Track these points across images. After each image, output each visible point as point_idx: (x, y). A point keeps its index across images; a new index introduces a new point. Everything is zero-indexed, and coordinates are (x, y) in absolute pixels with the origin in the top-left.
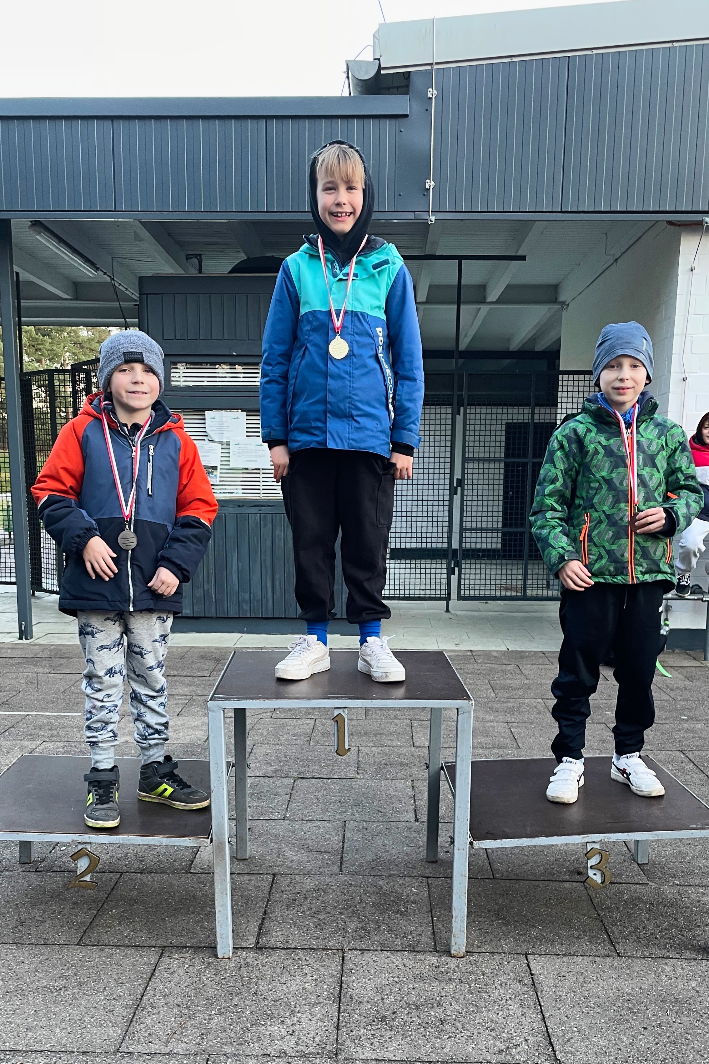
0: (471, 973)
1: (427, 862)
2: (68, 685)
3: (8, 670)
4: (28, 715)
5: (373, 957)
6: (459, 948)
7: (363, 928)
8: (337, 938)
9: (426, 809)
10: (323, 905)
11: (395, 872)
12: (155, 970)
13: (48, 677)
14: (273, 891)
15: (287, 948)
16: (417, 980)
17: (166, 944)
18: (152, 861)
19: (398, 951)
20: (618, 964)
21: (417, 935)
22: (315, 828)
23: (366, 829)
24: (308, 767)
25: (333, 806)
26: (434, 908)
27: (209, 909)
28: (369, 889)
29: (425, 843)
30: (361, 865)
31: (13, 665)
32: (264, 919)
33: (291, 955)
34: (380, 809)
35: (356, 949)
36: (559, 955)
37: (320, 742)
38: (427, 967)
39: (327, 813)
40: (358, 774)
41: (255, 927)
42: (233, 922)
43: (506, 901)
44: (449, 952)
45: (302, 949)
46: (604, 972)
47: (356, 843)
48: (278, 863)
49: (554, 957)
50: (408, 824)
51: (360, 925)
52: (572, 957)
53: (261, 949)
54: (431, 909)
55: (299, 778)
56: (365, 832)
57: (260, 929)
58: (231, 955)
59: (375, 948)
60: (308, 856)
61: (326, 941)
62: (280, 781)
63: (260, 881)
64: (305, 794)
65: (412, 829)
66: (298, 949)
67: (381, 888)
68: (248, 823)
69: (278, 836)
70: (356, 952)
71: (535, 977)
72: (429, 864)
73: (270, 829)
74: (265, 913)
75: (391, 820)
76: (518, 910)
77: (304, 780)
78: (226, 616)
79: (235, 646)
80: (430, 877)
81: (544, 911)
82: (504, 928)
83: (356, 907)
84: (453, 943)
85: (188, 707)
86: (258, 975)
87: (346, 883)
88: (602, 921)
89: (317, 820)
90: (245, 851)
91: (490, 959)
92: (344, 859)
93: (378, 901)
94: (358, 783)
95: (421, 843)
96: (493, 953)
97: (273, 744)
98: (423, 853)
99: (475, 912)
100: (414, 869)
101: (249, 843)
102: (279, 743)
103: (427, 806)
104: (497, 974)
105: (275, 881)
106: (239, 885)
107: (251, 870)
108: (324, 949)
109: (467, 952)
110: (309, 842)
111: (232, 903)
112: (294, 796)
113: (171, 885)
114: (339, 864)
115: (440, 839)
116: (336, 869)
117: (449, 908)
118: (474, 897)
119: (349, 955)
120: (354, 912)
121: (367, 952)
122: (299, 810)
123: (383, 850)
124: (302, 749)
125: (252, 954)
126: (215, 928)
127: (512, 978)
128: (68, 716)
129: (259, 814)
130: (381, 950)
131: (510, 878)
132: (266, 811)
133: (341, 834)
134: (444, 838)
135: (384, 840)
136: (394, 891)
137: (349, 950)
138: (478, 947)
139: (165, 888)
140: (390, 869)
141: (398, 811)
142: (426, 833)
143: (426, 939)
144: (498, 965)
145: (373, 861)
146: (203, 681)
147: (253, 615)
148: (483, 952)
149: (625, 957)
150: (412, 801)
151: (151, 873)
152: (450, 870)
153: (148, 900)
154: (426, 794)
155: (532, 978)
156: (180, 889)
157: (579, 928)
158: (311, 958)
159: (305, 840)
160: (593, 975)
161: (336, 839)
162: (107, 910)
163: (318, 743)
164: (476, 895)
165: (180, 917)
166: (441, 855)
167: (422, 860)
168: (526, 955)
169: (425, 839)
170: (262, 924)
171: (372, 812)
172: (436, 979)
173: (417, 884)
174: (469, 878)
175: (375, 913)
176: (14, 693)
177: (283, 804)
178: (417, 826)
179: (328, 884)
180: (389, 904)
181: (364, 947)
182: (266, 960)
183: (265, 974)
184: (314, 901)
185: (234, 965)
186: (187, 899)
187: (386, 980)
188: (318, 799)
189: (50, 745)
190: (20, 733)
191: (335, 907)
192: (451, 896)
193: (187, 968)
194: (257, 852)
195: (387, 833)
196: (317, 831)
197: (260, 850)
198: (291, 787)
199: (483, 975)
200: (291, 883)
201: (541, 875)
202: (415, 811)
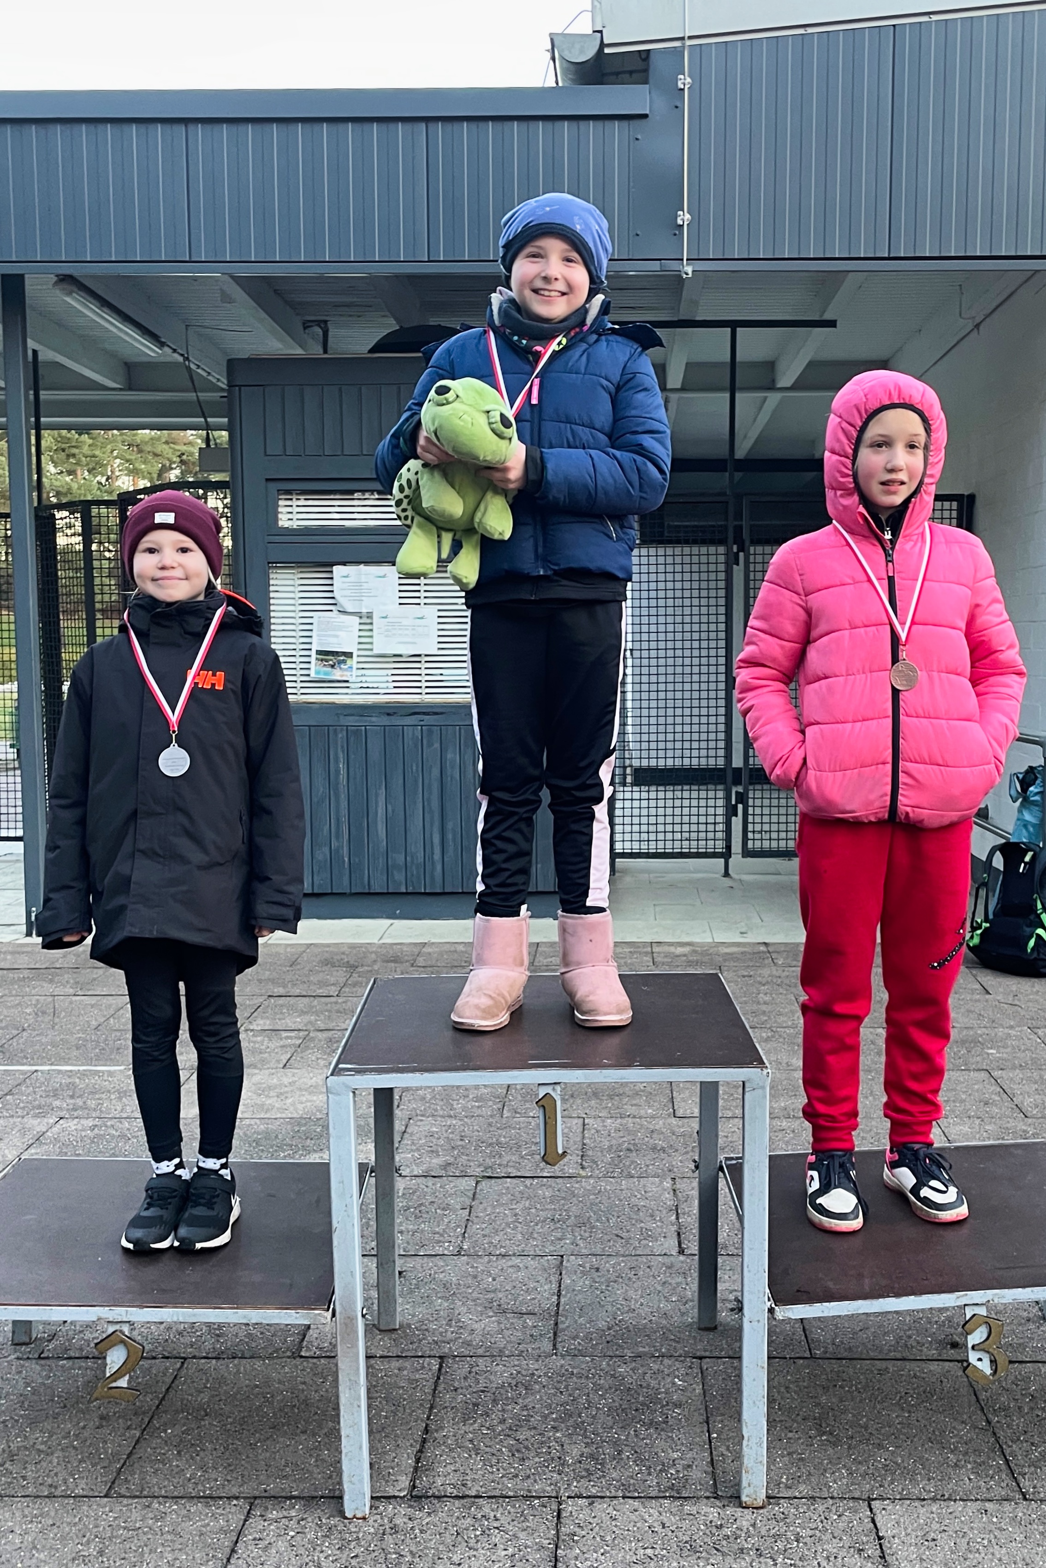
0: (776, 1537)
1: (700, 1329)
2: (104, 1016)
3: (7, 992)
4: (36, 1071)
5: (610, 1510)
6: (755, 1492)
7: (592, 1456)
8: (548, 1475)
9: (696, 1231)
10: (525, 1413)
11: (647, 1349)
12: (237, 1542)
13: (71, 1003)
14: (441, 1388)
15: (463, 1497)
16: (686, 1553)
17: (257, 1493)
18: (236, 1335)
19: (652, 1498)
20: (1025, 1514)
21: (684, 1469)
22: (510, 1270)
23: (597, 1270)
24: (500, 1156)
25: (542, 1227)
26: (712, 1415)
27: (330, 1424)
28: (602, 1382)
29: (696, 1294)
30: (588, 1338)
31: (13, 982)
32: (424, 1441)
33: (470, 1508)
34: (620, 1233)
35: (580, 1497)
36: (924, 1500)
37: (519, 1110)
38: (702, 1527)
39: (531, 1241)
40: (583, 1168)
41: (409, 1458)
42: (372, 1450)
43: (834, 1400)
44: (739, 1497)
45: (489, 1497)
46: (1002, 1530)
47: (580, 1296)
48: (450, 1336)
49: (917, 1503)
50: (666, 1260)
51: (586, 1450)
52: (946, 1503)
53: (419, 1498)
54: (708, 1418)
55: (484, 1177)
56: (595, 1274)
57: (418, 1461)
58: (367, 1511)
59: (613, 1494)
60: (499, 1323)
61: (530, 1481)
62: (452, 1185)
63: (417, 1370)
64: (494, 1207)
65: (674, 1270)
66: (481, 1497)
67: (624, 1379)
68: (399, 1264)
69: (448, 1285)
70: (580, 1501)
71: (886, 1544)
72: (702, 1333)
73: (435, 1273)
74: (426, 1430)
75: (638, 1253)
76: (854, 1416)
77: (493, 1181)
78: (367, 891)
79: (382, 942)
80: (706, 1357)
81: (897, 1416)
82: (830, 1451)
83: (580, 1417)
84: (744, 1483)
85: (302, 1052)
86: (415, 1550)
87: (563, 1371)
88: (994, 1434)
89: (514, 1255)
90: (393, 1316)
91: (808, 1509)
92: (561, 1326)
93: (617, 1404)
94: (583, 1184)
95: (689, 1294)
96: (813, 1498)
97: (442, 1117)
98: (692, 1314)
99: (781, 1421)
100: (678, 1342)
101: (400, 1300)
102: (452, 1113)
103: (697, 1225)
104: (820, 1540)
105: (443, 1370)
106: (382, 1377)
107: (403, 1350)
108: (526, 1498)
109: (768, 1497)
110: (500, 1295)
111: (369, 1412)
112: (478, 1211)
113: (267, 1382)
114: (551, 1335)
115: (720, 1287)
116: (547, 1346)
117: (738, 1416)
118: (779, 1392)
119: (569, 1507)
120: (576, 1426)
121: (599, 1500)
122: (484, 1236)
123: (626, 1309)
124: (490, 1125)
125: (403, 1510)
126: (339, 1462)
127: (846, 1546)
128: (103, 1072)
129: (417, 1244)
130: (624, 1497)
131: (839, 1356)
132: (429, 1240)
133: (554, 1279)
134: (727, 1284)
135: (627, 1291)
136: (644, 1385)
137: (569, 1497)
138: (788, 1487)
139: (257, 1386)
140: (636, 1344)
141: (650, 1236)
142: (696, 1275)
143: (699, 1474)
144: (822, 1522)
145: (609, 1329)
146: (327, 1004)
147: (410, 890)
148: (795, 1498)
149: (1036, 1502)
150: (674, 1217)
151: (234, 1358)
152: (738, 1344)
153: (227, 1409)
154: (696, 1202)
155: (880, 1545)
156: (281, 1387)
157: (956, 1448)
158: (504, 1514)
159: (494, 1291)
160: (982, 1536)
161: (547, 1289)
162: (159, 1428)
163: (516, 1112)
164: (782, 1389)
165: (281, 1440)
166: (724, 1315)
167: (691, 1324)
168: (870, 1500)
169: (695, 1286)
170: (420, 1451)
171: (606, 1237)
172: (717, 1550)
173: (682, 1371)
174: (769, 1358)
175: (612, 1428)
176: (15, 1032)
177: (458, 1226)
178: (682, 1262)
179: (533, 1374)
180: (636, 1410)
181: (594, 1491)
182: (427, 1520)
183: (426, 1548)
184: (510, 1407)
185: (372, 1530)
186: (295, 1406)
187: (631, 1553)
188: (516, 1215)
189: (72, 1125)
190: (22, 1105)
191: (545, 1417)
192: (740, 1391)
193: (292, 1537)
194: (413, 1316)
195: (631, 1276)
196: (514, 1276)
197: (421, 1312)
198: (470, 1194)
199: (797, 1541)
200: (470, 1372)
201: (890, 1351)
202: (679, 1234)
